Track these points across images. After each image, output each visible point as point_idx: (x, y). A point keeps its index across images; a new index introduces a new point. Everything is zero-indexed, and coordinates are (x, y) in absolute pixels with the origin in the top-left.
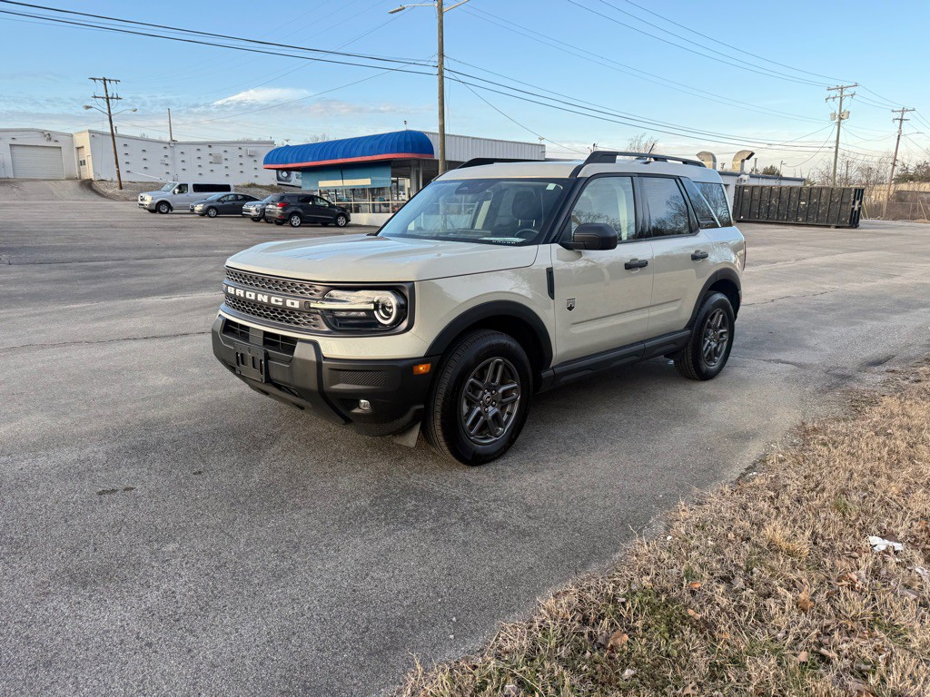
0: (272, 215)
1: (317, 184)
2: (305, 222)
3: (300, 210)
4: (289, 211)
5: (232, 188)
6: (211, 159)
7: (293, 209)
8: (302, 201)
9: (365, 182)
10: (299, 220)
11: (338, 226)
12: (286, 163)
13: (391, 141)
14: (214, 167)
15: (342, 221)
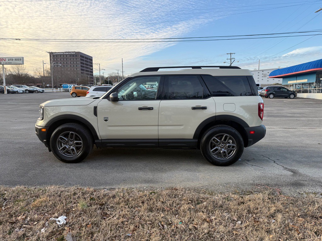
0: (263, 94)
1: (288, 82)
2: (275, 97)
3: (274, 93)
4: (269, 92)
5: (260, 85)
6: (263, 75)
7: (272, 92)
8: (278, 89)
9: (305, 81)
10: (273, 96)
11: (290, 98)
12: (276, 75)
13: (314, 64)
14: (263, 78)
15: (292, 96)
